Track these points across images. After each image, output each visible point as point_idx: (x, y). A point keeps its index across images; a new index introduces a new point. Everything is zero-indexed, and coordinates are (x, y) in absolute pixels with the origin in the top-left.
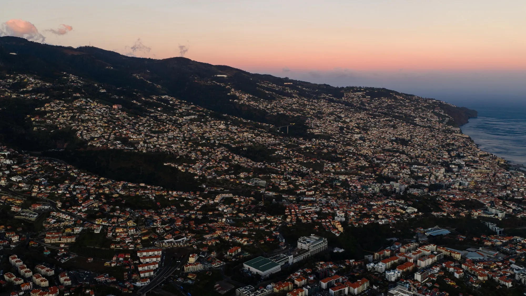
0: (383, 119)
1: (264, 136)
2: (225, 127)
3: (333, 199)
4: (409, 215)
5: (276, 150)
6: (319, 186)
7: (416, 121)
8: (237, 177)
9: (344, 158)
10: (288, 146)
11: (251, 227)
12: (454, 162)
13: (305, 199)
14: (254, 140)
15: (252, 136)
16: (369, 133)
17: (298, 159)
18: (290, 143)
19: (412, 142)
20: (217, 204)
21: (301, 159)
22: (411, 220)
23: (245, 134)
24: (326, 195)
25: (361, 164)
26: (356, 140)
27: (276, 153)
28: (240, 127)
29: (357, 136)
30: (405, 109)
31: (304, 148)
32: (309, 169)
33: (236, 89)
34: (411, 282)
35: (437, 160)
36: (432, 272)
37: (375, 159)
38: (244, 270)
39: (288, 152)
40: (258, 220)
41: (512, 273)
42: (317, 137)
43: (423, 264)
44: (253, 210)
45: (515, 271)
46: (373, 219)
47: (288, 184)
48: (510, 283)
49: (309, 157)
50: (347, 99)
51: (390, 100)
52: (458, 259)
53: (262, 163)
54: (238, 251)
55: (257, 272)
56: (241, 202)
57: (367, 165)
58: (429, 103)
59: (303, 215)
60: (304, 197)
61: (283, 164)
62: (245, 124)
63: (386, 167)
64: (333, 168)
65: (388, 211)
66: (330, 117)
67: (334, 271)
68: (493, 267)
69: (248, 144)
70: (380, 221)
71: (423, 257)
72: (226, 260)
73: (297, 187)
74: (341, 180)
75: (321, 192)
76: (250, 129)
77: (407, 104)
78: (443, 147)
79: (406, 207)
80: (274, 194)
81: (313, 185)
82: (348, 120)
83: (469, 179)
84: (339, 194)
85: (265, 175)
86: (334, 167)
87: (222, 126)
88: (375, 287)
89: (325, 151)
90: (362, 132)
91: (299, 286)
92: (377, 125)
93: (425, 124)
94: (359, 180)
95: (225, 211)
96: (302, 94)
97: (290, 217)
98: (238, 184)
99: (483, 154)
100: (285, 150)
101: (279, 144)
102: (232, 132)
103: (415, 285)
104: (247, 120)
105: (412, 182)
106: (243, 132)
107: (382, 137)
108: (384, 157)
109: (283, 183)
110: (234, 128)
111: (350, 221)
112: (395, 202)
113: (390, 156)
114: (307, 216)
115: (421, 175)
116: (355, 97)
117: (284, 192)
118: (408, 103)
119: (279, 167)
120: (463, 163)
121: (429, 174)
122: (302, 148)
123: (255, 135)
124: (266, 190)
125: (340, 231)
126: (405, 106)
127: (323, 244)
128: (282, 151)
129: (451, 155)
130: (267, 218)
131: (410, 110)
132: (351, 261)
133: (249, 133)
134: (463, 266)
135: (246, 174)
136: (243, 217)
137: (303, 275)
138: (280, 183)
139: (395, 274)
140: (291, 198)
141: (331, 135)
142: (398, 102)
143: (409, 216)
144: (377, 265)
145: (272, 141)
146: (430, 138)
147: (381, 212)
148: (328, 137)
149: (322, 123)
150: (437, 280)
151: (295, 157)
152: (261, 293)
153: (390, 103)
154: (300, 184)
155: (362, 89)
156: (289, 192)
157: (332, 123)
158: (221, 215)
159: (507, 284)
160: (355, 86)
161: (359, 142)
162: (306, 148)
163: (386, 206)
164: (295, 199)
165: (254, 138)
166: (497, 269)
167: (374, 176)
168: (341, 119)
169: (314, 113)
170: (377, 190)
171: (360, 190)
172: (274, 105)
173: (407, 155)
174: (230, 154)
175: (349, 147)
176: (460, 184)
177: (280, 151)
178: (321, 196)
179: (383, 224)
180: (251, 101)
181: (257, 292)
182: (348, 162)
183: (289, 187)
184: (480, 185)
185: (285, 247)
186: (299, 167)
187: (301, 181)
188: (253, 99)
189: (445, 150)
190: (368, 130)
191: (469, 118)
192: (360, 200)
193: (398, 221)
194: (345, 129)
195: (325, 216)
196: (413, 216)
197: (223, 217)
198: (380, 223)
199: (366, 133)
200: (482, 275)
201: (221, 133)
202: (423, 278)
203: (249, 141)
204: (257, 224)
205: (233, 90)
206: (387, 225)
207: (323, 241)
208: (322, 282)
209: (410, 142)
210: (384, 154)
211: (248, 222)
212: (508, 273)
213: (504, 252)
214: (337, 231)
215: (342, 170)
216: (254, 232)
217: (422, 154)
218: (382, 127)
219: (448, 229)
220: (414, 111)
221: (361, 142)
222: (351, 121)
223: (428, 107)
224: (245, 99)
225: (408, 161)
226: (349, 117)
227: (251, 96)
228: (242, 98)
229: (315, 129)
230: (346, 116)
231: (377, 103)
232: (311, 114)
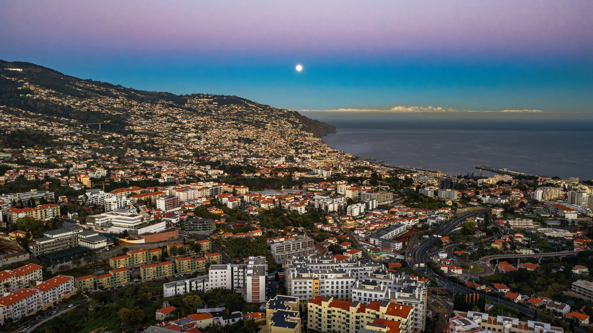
0: (228, 123)
1: (52, 126)
4: (210, 176)
7: (267, 126)
12: (299, 156)
15: (33, 126)
16: (208, 132)
17: (92, 145)
18: (89, 133)
19: (256, 141)
21: (96, 146)
23: (23, 123)
26: (190, 138)
27: (61, 139)
28: (18, 116)
29: (191, 135)
30: (257, 117)
31: (109, 138)
33: (34, 83)
41: (312, 202)
42: (137, 133)
45: (316, 200)
46: (151, 177)
47: (49, 158)
48: (303, 208)
50: (191, 106)
51: (240, 107)
57: (192, 155)
58: (284, 112)
62: (29, 115)
64: (139, 153)
66: (162, 118)
68: (289, 199)
73: (61, 161)
77: (260, 112)
78: (291, 145)
81: (89, 158)
82: (185, 121)
86: (141, 153)
89: (138, 141)
90: (199, 132)
92: (220, 127)
93: (276, 129)
107: (223, 136)
109: (41, 157)
115: (255, 162)
116: (200, 104)
118: (261, 110)
120: (309, 157)
121: (265, 162)
122: (106, 138)
123: (37, 124)
126: (257, 114)
129: (297, 152)
131: (262, 117)
133: (30, 122)
138: (36, 157)
141: (159, 133)
142: (250, 110)
146: (278, 138)
148: (152, 134)
149: (150, 122)
150: (195, 209)
153: (240, 111)
154: (70, 158)
155: (209, 96)
157: (164, 124)
159: (299, 209)
160: (201, 93)
161: (193, 140)
162: (112, 139)
165: (36, 128)
166: (293, 200)
169: (141, 113)
172: (86, 103)
175: (176, 143)
180: (52, 97)
183: (48, 161)
188: (55, 95)
189: (293, 148)
190: (207, 130)
194: (178, 129)
196: (215, 177)
198: (160, 180)
199: (205, 132)
200: (266, 202)
202: (169, 206)
205: (27, 84)
209: (254, 141)
214: (79, 185)
218: (225, 129)
220: (266, 118)
221: (196, 140)
222: (188, 122)
223: (283, 116)
224: (43, 94)
225: (246, 154)
226: (186, 119)
227: (53, 92)
228: (39, 93)
229: (136, 126)
230: (183, 118)
231: (225, 110)
232: (137, 114)
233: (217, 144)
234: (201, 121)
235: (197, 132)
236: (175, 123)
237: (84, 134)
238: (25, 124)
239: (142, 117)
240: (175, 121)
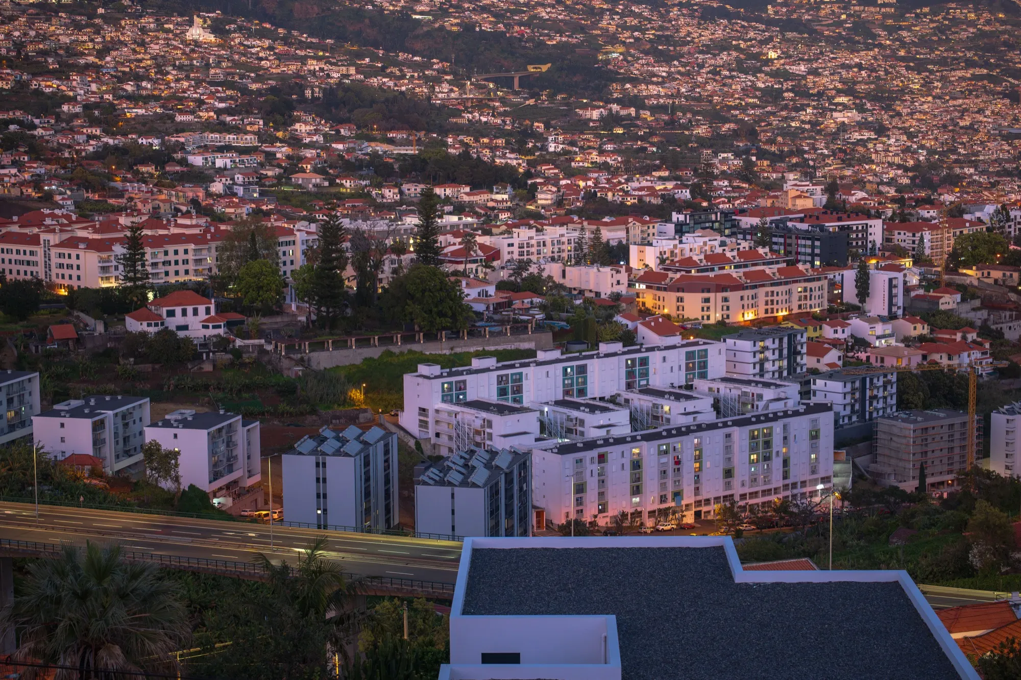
0: (959, 73)
1: (403, 77)
2: (212, 37)
16: (901, 109)
18: (531, 102)
26: (843, 128)
27: (468, 117)
31: (602, 119)
50: (790, 12)
66: (715, 56)
95: (220, 164)
107: (962, 124)
122: (590, 120)
123: (358, 72)
130: (437, 191)
136: (317, 186)
153: (987, 28)
157: (726, 77)
158: (201, 175)
161: (856, 136)
168: (765, 65)
169: (637, 40)
194: (789, 95)
197: (214, 179)
199: (888, 108)
218: (959, 96)
221: (866, 135)
222: (815, 72)
226: (802, 60)
229: (647, 84)
230: (790, 57)
231: (924, 28)
232: (624, 43)
233: (954, 151)
234: (860, 66)
235: (861, 109)
236: (767, 74)
237: (512, 105)
239: (647, 53)
240: (766, 69)
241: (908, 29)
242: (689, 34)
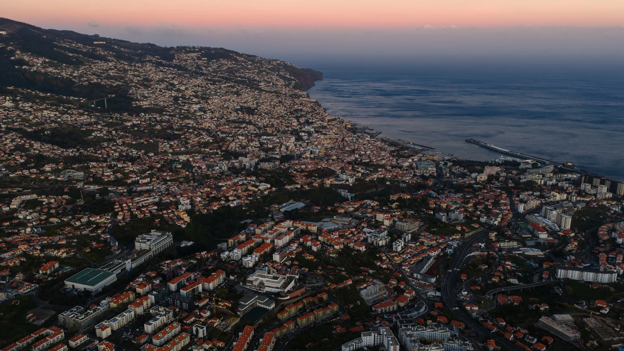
0: (224, 85)
1: (73, 114)
2: (13, 105)
3: (174, 184)
4: (262, 192)
5: (93, 131)
6: (155, 171)
7: (261, 85)
8: (40, 171)
9: (182, 134)
10: (109, 125)
11: (69, 233)
12: (303, 129)
13: (139, 189)
14: (59, 120)
15: (56, 115)
16: (210, 102)
17: (124, 140)
18: (111, 120)
19: (258, 111)
20: (15, 211)
21: (128, 140)
22: (265, 198)
23: (45, 112)
24: (166, 181)
25: (204, 139)
26: (195, 111)
27: (94, 134)
28: (37, 103)
29: (195, 107)
31: (131, 125)
32: (140, 151)
33: (24, 50)
34: (269, 264)
35: (286, 129)
36: (290, 250)
37: (219, 133)
38: (66, 289)
39: (109, 132)
40: (78, 224)
41: (365, 236)
42: (146, 111)
43: (280, 243)
44: (69, 211)
45: (367, 235)
46: (224, 202)
47: (114, 173)
48: (364, 247)
49: (138, 137)
50: (179, 62)
51: (230, 62)
52: (315, 232)
53: (75, 150)
54: (54, 266)
55: (85, 289)
56: (51, 203)
57: (211, 141)
58: (273, 65)
59: (139, 209)
60: (138, 187)
61: (104, 148)
62: (43, 99)
63: (233, 140)
64: (170, 148)
65: (240, 191)
66: (160, 85)
67: (184, 269)
68: (347, 234)
69: (51, 126)
70: (232, 203)
71: (280, 236)
72: (39, 281)
73: (126, 176)
74: (181, 161)
75: (158, 179)
76: (52, 105)
77: (250, 67)
78: (291, 113)
79: (258, 184)
80: (97, 187)
81: (148, 170)
82: (183, 88)
83: (319, 147)
84: (181, 178)
85: (81, 165)
86: (171, 146)
87: (8, 104)
88: (232, 278)
89: (158, 127)
90: (201, 102)
91: (142, 294)
92: (219, 92)
93: (270, 89)
94: (203, 159)
95: (28, 218)
96: (119, 56)
97: (121, 213)
98: (43, 180)
99: (331, 119)
100: (105, 130)
101: (96, 123)
102: (24, 112)
103: (274, 266)
104: (46, 92)
105: (263, 155)
106: (42, 110)
107: (225, 106)
108: (230, 130)
109: (108, 172)
110: (27, 105)
111: (197, 209)
112: (246, 179)
113: (235, 127)
114: (144, 210)
115: (271, 146)
116: (189, 59)
117: (110, 183)
118: (251, 65)
119: (99, 152)
120: (313, 130)
121: (279, 145)
122: (128, 126)
123: (59, 113)
124: (85, 184)
125: (187, 222)
126: (248, 69)
127: (167, 240)
128: (101, 132)
129: (300, 122)
130: (91, 219)
131: (253, 73)
132: (203, 253)
133: (51, 111)
134: (320, 238)
135: (54, 166)
136: (57, 222)
137: (146, 280)
138: (103, 172)
139: (253, 259)
140: (120, 190)
141: (165, 107)
142: (240, 65)
143: (262, 194)
144: (233, 253)
145: (85, 119)
146: (277, 105)
147: (231, 193)
148: (161, 110)
149: (151, 93)
150: (296, 257)
151: (119, 138)
152: (94, 312)
153: (230, 66)
154: (131, 171)
155: (196, 50)
156: (117, 182)
157: (164, 92)
158: (23, 224)
159: (361, 249)
160: (187, 45)
161: (199, 114)
162: (134, 126)
163: (236, 186)
164: (126, 190)
165: (60, 117)
166: (351, 235)
167: (220, 153)
168: (174, 87)
169: (139, 81)
170: (225, 168)
171: (206, 170)
172: (83, 71)
173: (255, 125)
174: (25, 141)
175: (187, 121)
176: (311, 153)
177: (99, 132)
178: (159, 183)
179: (235, 207)
180: (48, 68)
181: (89, 313)
182: (188, 139)
183: (116, 177)
184: (330, 152)
185: (120, 251)
186: (127, 150)
187: (132, 168)
188: (51, 65)
189: (294, 117)
190: (208, 99)
191: (315, 80)
192: (206, 182)
193: (251, 200)
194: (181, 99)
195: (167, 206)
196: (266, 193)
197: (27, 227)
198: (231, 205)
199: (206, 102)
200: (338, 244)
201: (8, 114)
202: (282, 258)
203: (52, 122)
204: (78, 228)
205: (18, 52)
206: (239, 206)
207: (166, 236)
208: (170, 284)
209: (256, 111)
210: (229, 126)
211: (64, 227)
212: (361, 237)
213: (357, 218)
214: (182, 222)
215: (182, 149)
216: (75, 239)
217: (270, 123)
218: (224, 95)
219: (303, 202)
220: (258, 74)
221: (201, 113)
222: (187, 89)
223: (273, 70)
224: (39, 65)
225: (256, 132)
226: (183, 84)
227: (47, 60)
228: (35, 64)
229: (143, 101)
230: (180, 83)
231: (215, 66)
232: (135, 82)
234: (198, 85)
238: (48, 113)
239: (141, 86)
240: (174, 89)
241: (210, 67)
242: (153, 76)
